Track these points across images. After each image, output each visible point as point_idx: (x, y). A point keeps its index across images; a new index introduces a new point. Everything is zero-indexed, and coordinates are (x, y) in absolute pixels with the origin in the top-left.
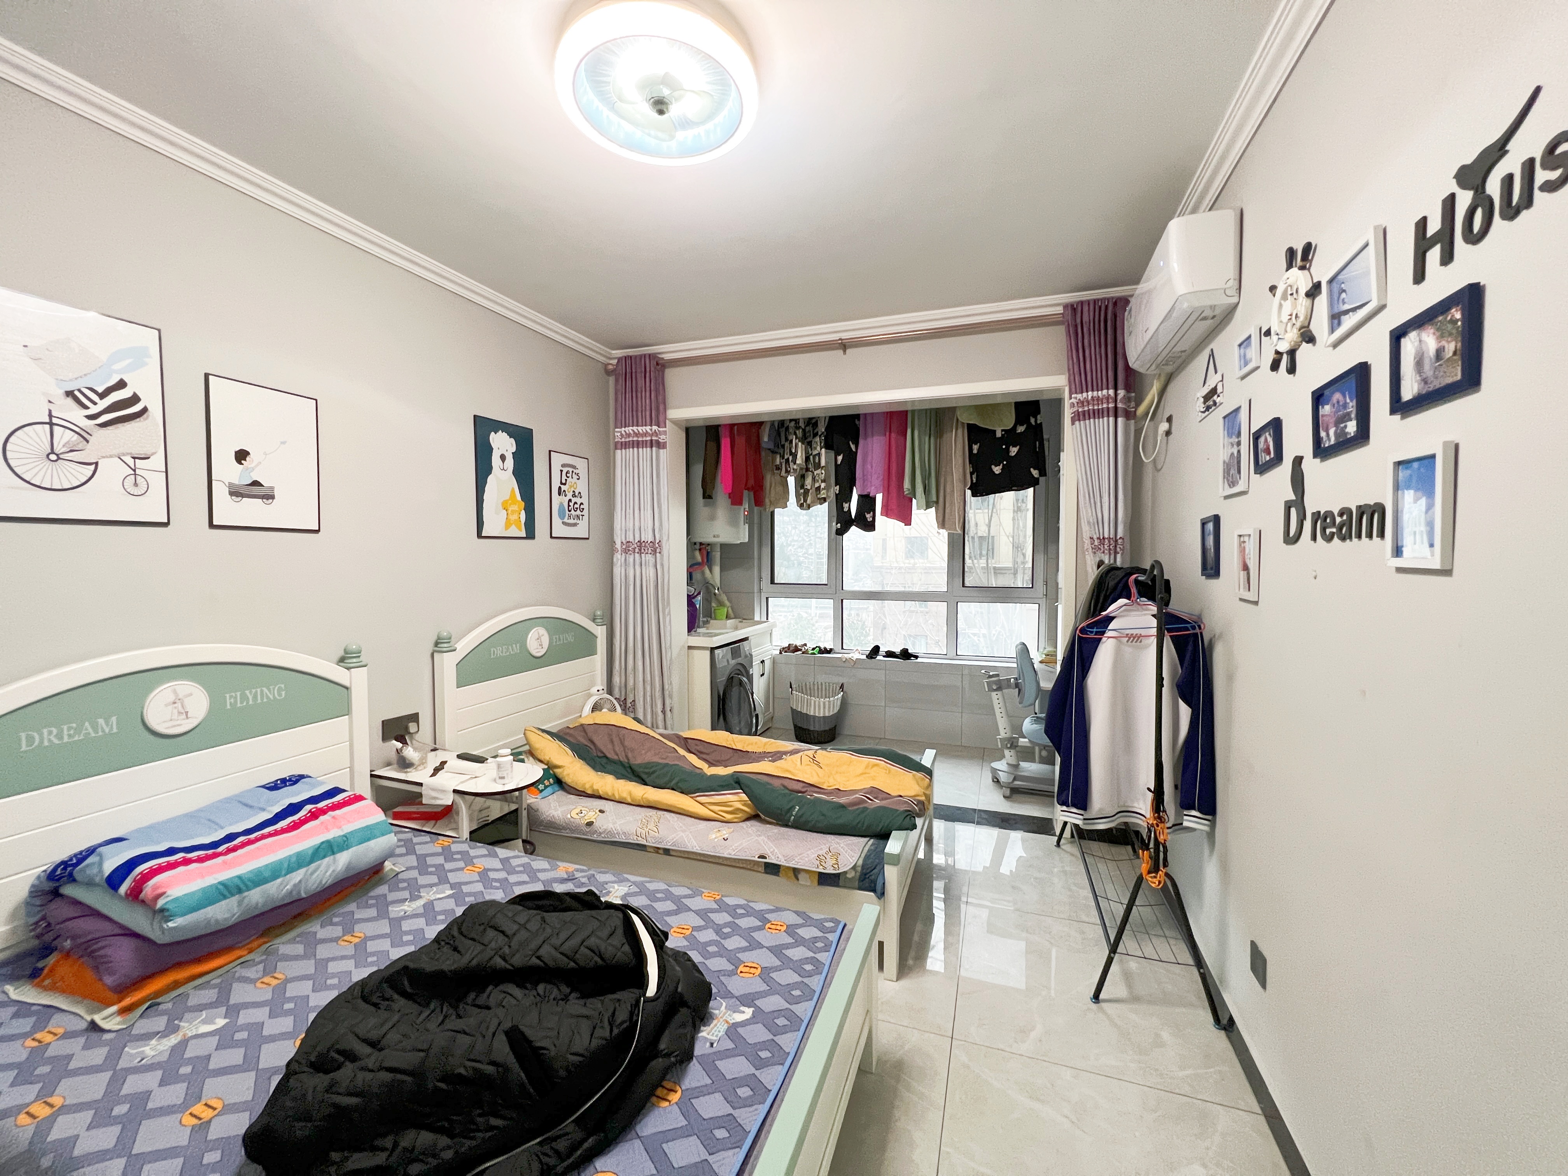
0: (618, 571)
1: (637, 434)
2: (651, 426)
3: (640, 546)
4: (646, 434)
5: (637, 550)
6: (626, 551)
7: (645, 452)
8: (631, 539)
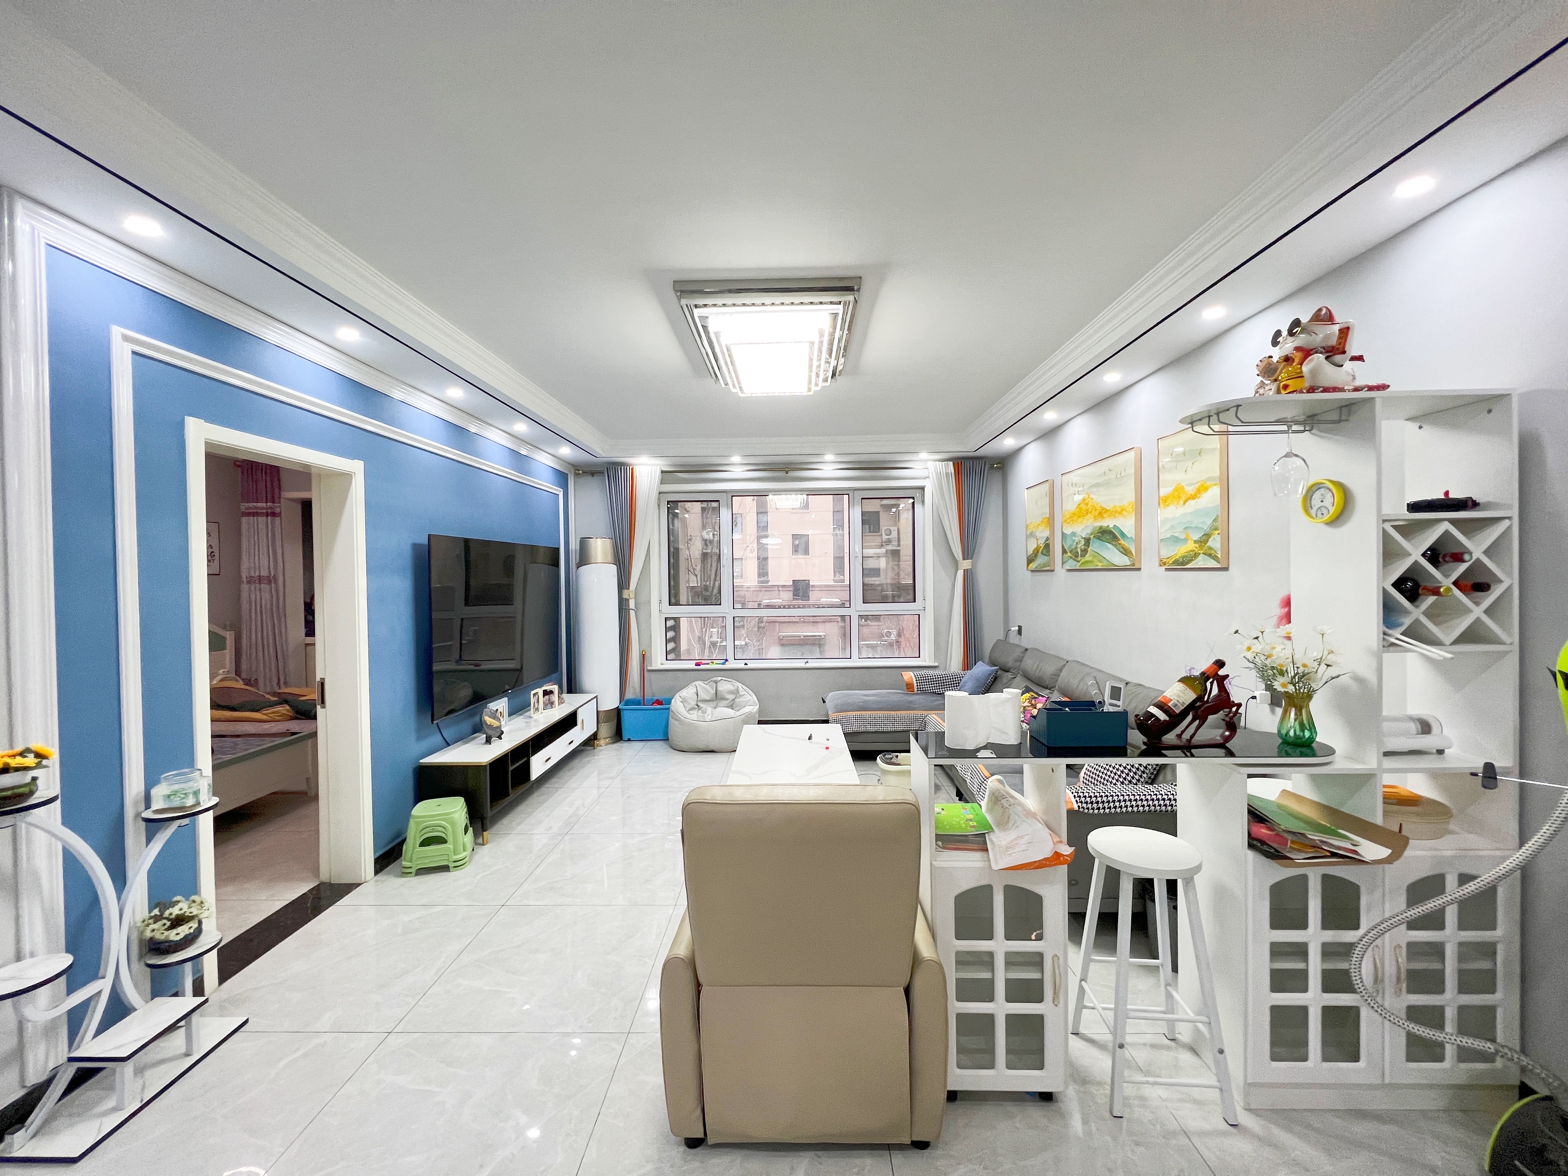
0: (244, 595)
1: (257, 508)
2: (266, 503)
3: (260, 579)
4: (263, 508)
5: (257, 582)
6: (249, 582)
7: (262, 520)
8: (253, 574)
